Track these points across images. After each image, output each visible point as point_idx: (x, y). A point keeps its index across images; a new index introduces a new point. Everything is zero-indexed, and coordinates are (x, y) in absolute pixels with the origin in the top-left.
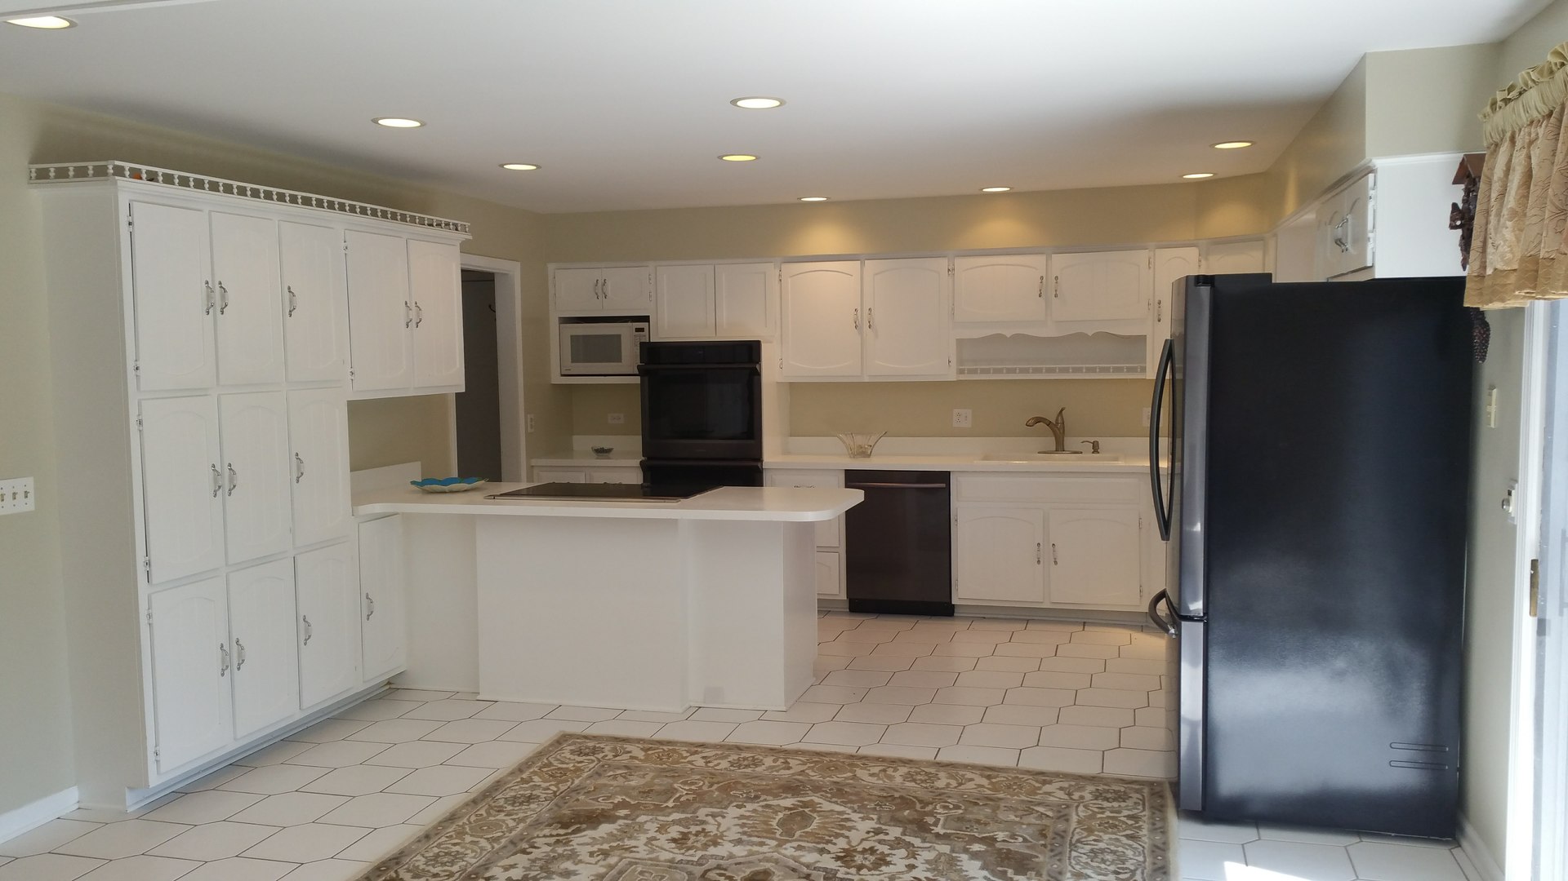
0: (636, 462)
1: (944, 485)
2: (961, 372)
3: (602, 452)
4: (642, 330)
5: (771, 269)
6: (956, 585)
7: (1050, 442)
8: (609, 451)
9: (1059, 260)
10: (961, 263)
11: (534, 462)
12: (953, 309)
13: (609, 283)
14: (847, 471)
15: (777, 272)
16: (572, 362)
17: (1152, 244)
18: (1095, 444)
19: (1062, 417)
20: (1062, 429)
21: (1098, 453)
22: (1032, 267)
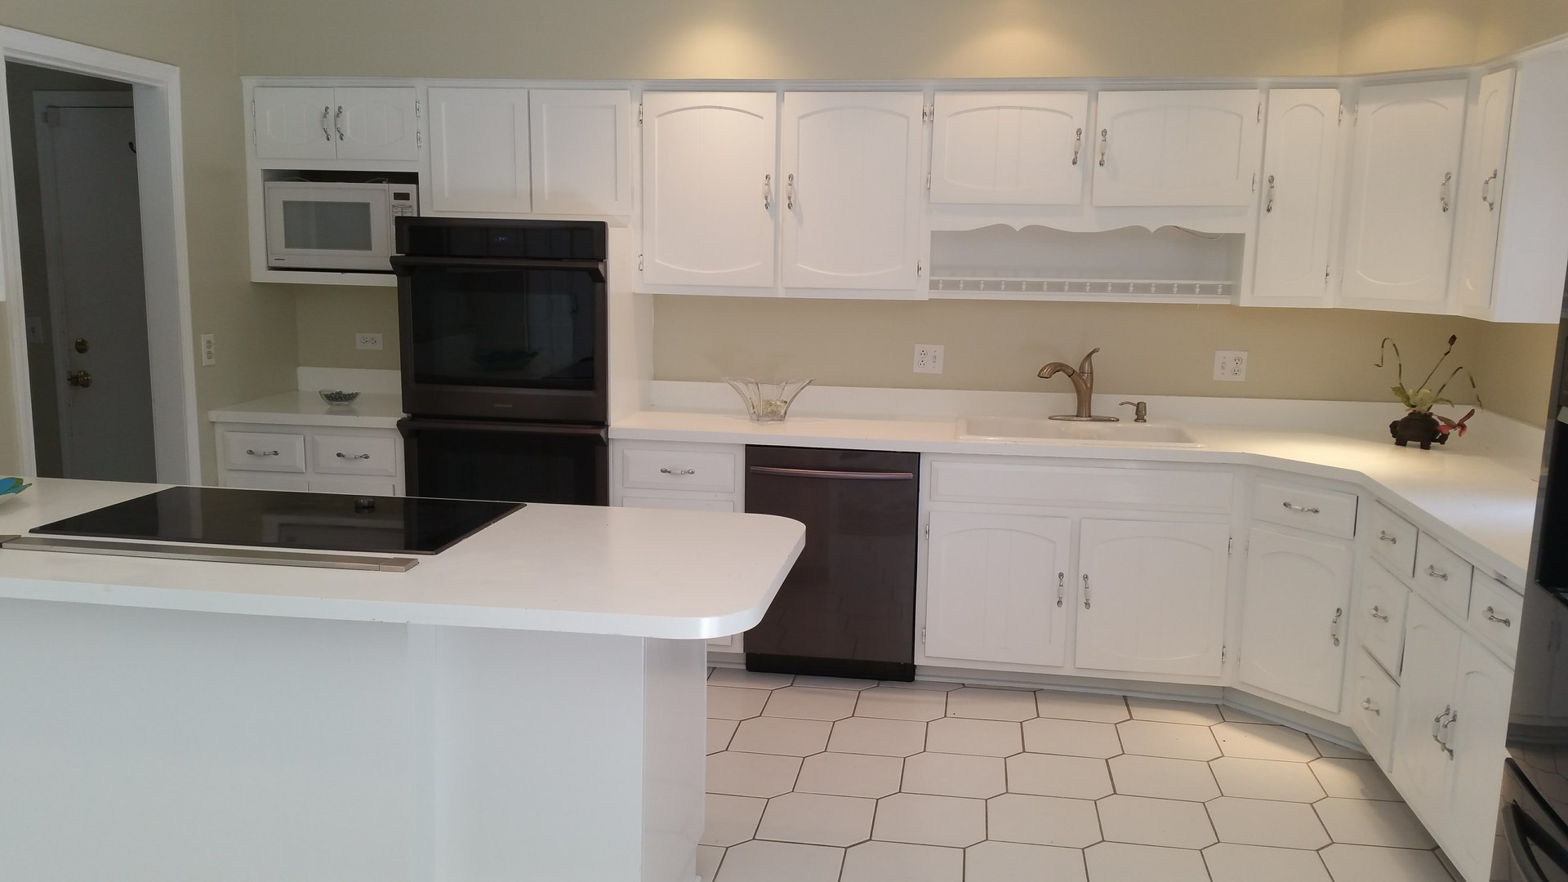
0: (391, 422)
1: (910, 475)
2: (934, 285)
3: (338, 399)
4: (405, 196)
5: (624, 101)
6: (924, 636)
7: (1069, 401)
8: (350, 397)
9: (1110, 102)
10: (945, 103)
11: (214, 415)
12: (929, 181)
13: (347, 114)
14: (749, 448)
15: (636, 106)
16: (287, 246)
17: (1263, 81)
18: (1140, 406)
19: (1091, 362)
20: (1089, 381)
21: (1145, 421)
22: (1064, 113)
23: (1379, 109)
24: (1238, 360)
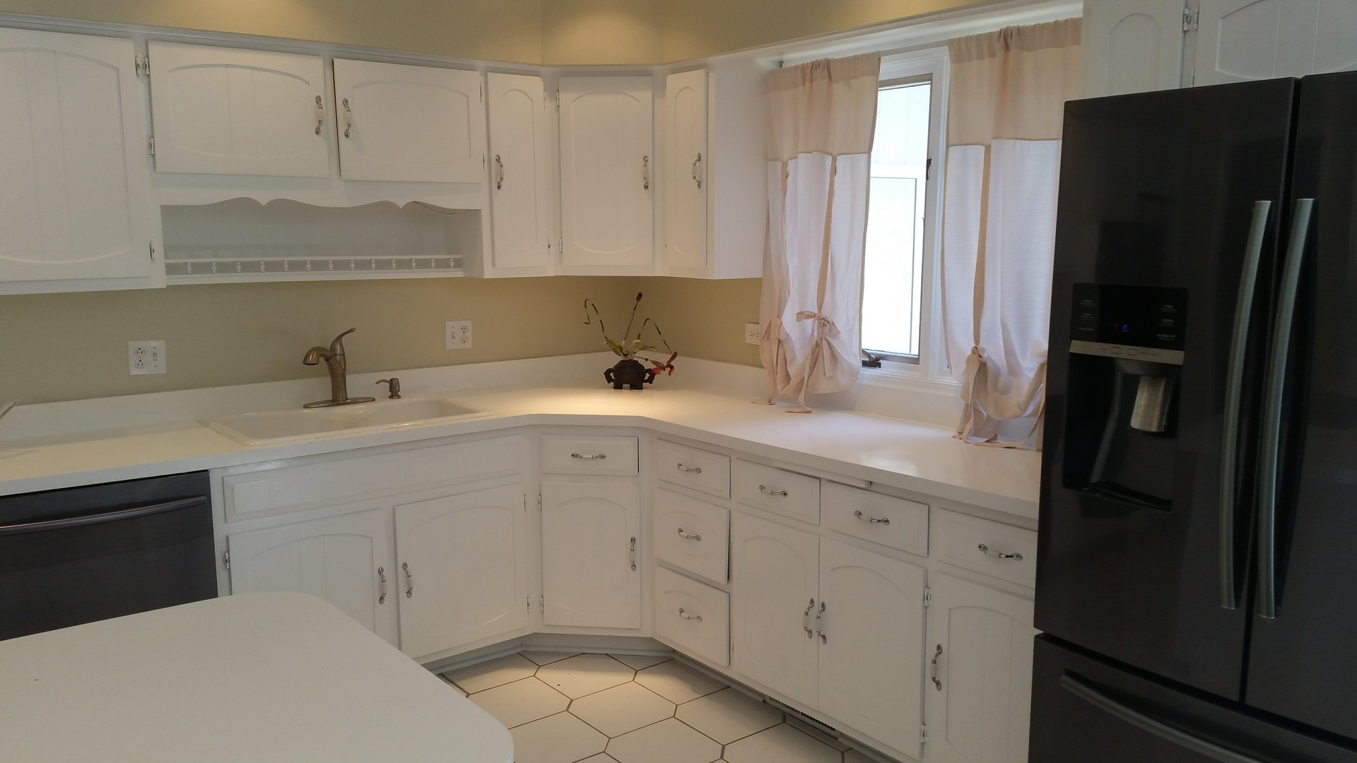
10: (162, 55)
17: (481, 64)
18: (394, 383)
19: (342, 345)
20: (342, 362)
21: (400, 397)
22: (299, 78)
23: (577, 98)
24: (464, 329)
